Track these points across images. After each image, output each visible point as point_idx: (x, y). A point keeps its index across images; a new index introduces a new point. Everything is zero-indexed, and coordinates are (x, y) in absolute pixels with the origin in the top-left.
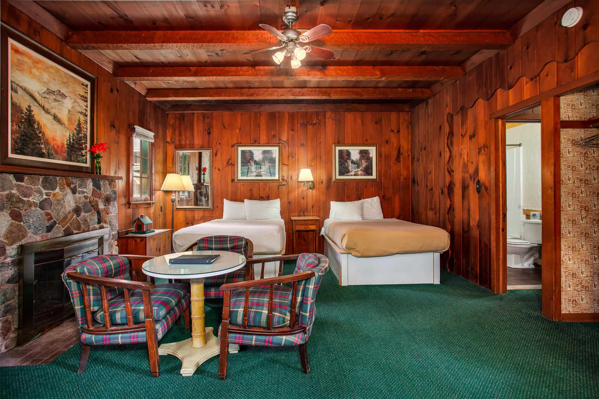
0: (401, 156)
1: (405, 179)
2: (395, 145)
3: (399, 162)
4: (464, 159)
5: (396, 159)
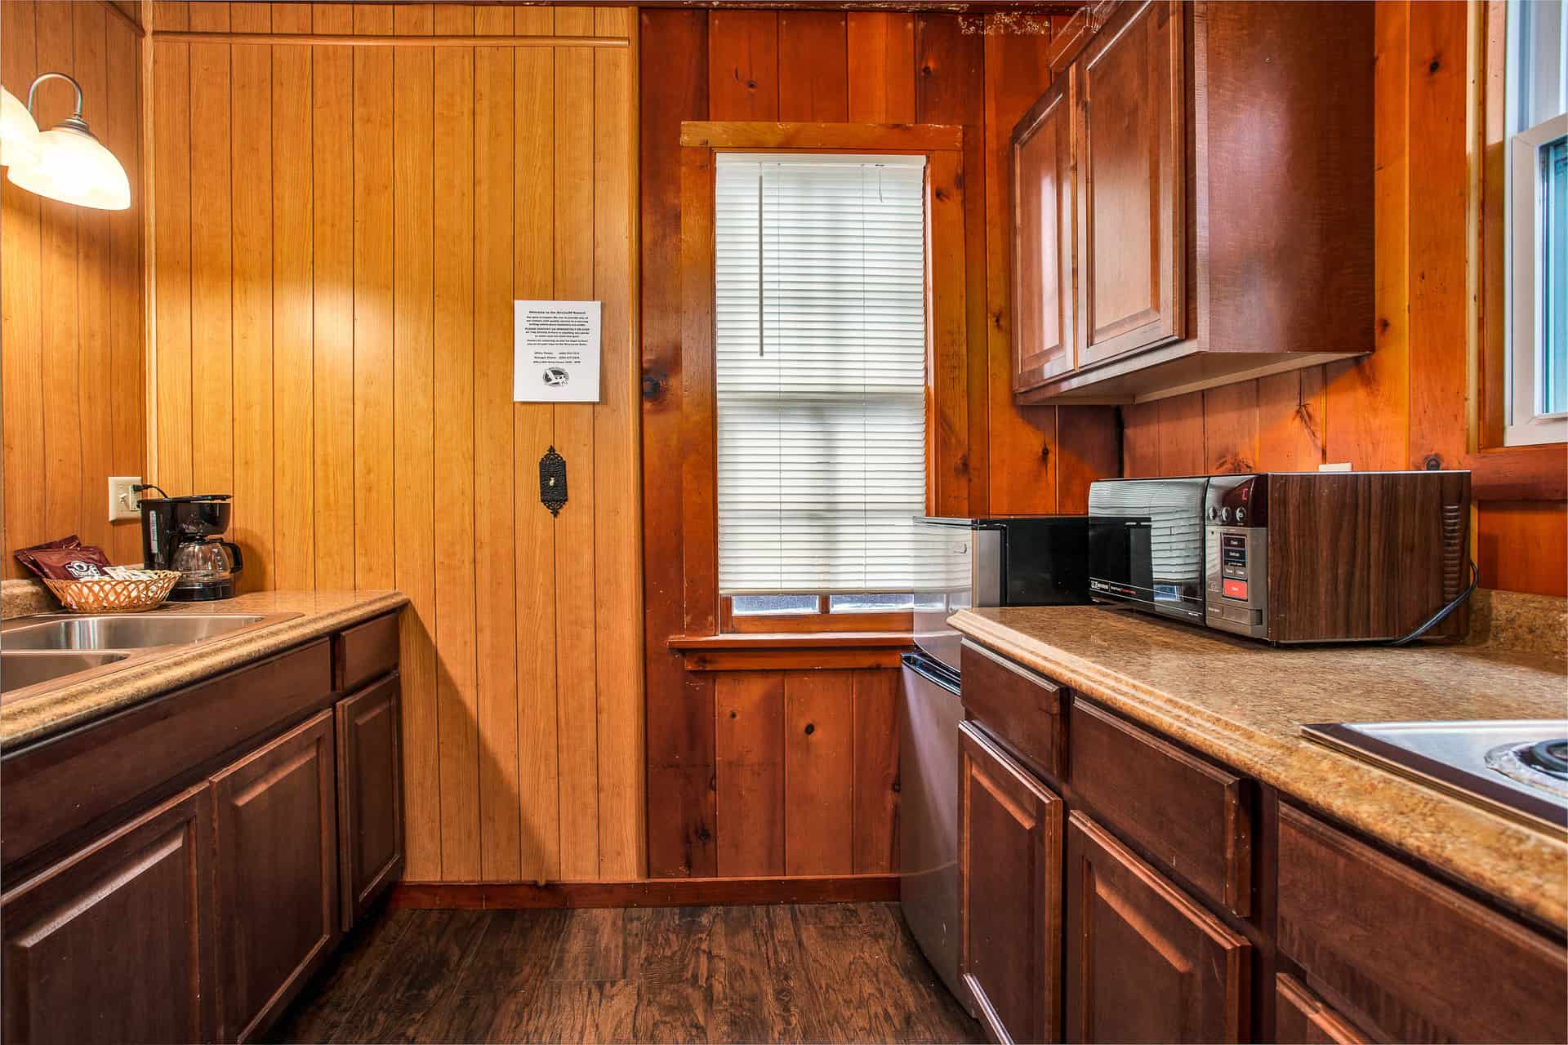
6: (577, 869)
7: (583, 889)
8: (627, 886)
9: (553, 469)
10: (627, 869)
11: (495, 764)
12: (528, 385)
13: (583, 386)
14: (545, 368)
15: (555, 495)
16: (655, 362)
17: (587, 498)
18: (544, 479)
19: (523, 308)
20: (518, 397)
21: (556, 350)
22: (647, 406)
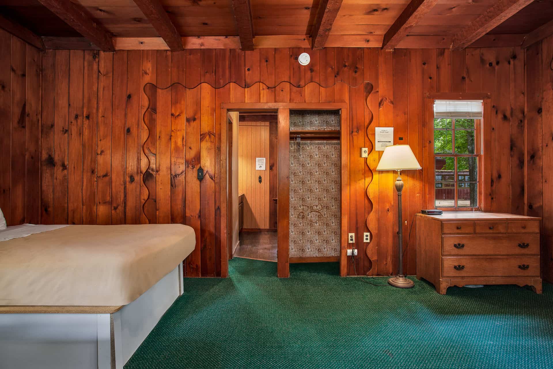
0: (27, 119)
1: (32, 158)
2: (18, 97)
3: (24, 127)
4: (176, 143)
5: (19, 122)
6: (262, 227)
7: (263, 229)
8: (268, 229)
9: (260, 178)
10: (267, 227)
11: (253, 214)
12: (258, 168)
13: (263, 168)
14: (259, 166)
15: (260, 181)
16: (272, 165)
17: (264, 182)
18: (259, 179)
19: (257, 158)
20: (256, 170)
21: (260, 164)
22: (270, 170)
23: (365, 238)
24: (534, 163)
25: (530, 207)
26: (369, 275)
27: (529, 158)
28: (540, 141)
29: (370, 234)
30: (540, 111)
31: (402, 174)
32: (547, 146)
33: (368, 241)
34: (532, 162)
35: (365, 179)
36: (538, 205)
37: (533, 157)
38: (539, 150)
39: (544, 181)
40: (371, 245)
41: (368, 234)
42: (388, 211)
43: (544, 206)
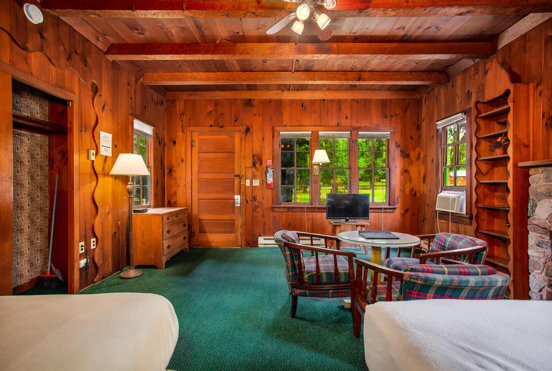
23: (92, 244)
24: (171, 175)
25: (169, 202)
26: (97, 282)
27: (168, 171)
28: (175, 162)
29: (96, 239)
30: (175, 143)
31: (117, 179)
32: (179, 165)
33: (95, 247)
34: (170, 174)
35: (91, 183)
36: (173, 201)
37: (170, 171)
38: (174, 167)
39: (177, 186)
40: (97, 251)
41: (94, 239)
42: (109, 213)
43: (177, 201)
